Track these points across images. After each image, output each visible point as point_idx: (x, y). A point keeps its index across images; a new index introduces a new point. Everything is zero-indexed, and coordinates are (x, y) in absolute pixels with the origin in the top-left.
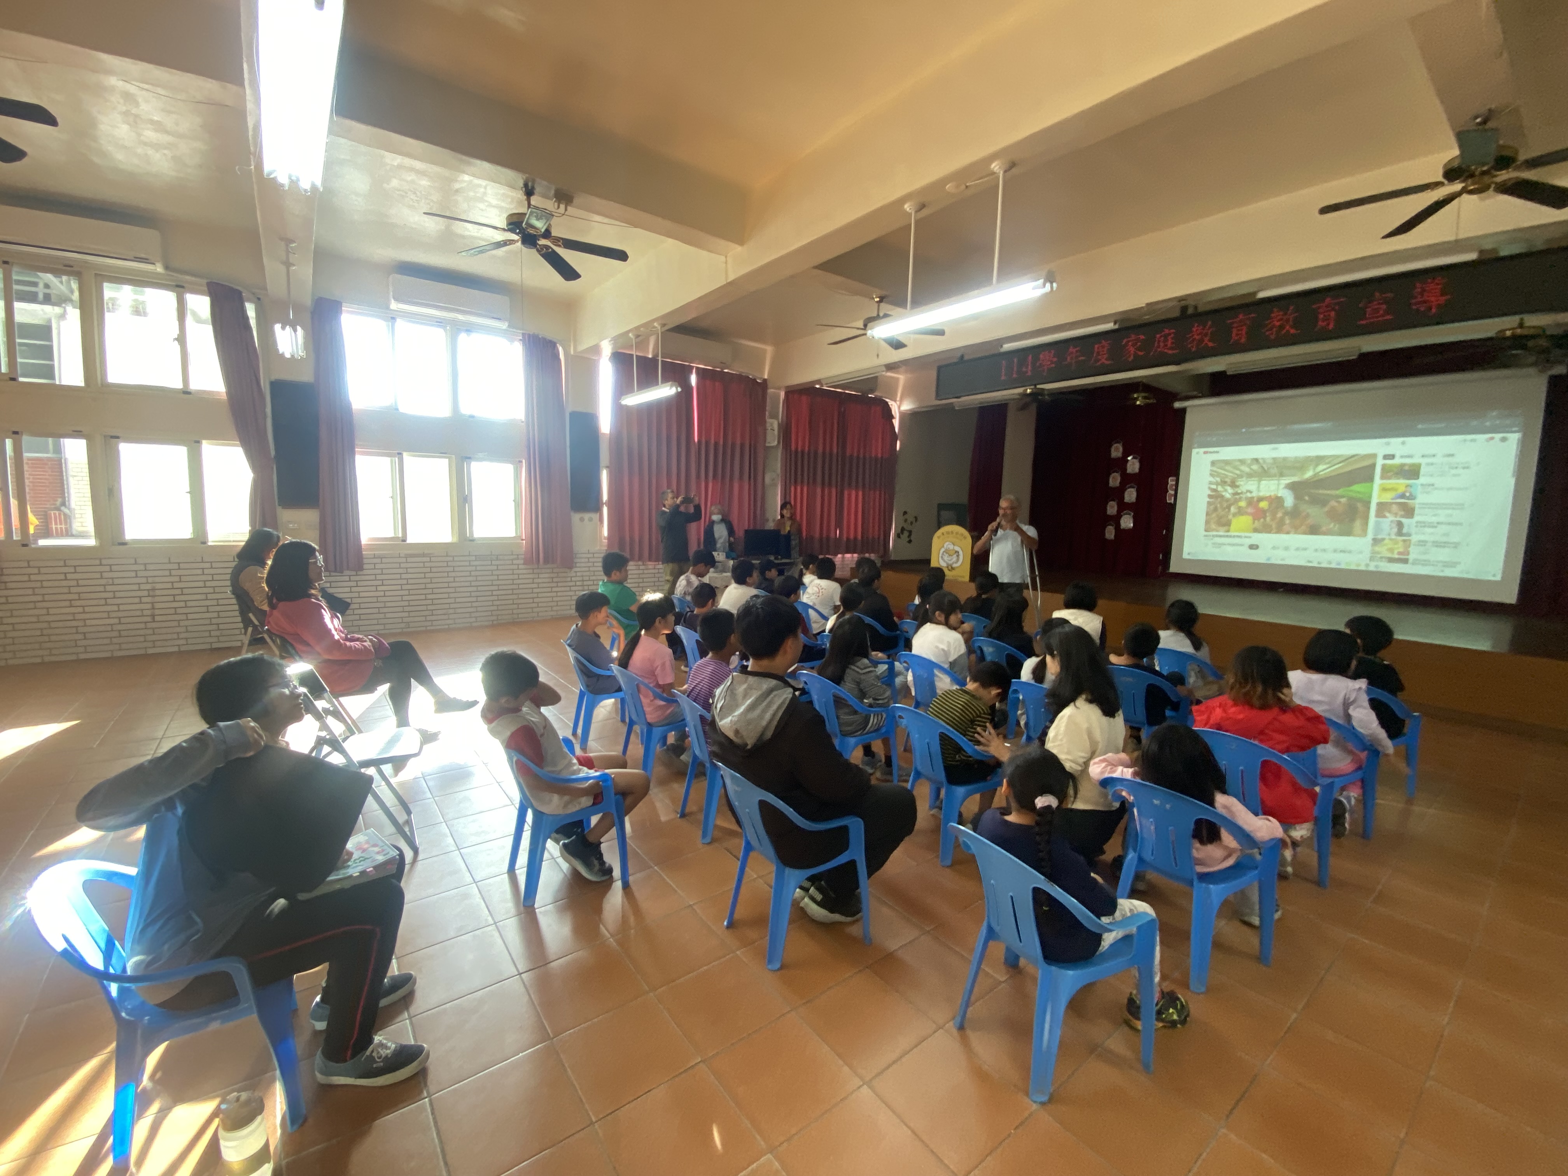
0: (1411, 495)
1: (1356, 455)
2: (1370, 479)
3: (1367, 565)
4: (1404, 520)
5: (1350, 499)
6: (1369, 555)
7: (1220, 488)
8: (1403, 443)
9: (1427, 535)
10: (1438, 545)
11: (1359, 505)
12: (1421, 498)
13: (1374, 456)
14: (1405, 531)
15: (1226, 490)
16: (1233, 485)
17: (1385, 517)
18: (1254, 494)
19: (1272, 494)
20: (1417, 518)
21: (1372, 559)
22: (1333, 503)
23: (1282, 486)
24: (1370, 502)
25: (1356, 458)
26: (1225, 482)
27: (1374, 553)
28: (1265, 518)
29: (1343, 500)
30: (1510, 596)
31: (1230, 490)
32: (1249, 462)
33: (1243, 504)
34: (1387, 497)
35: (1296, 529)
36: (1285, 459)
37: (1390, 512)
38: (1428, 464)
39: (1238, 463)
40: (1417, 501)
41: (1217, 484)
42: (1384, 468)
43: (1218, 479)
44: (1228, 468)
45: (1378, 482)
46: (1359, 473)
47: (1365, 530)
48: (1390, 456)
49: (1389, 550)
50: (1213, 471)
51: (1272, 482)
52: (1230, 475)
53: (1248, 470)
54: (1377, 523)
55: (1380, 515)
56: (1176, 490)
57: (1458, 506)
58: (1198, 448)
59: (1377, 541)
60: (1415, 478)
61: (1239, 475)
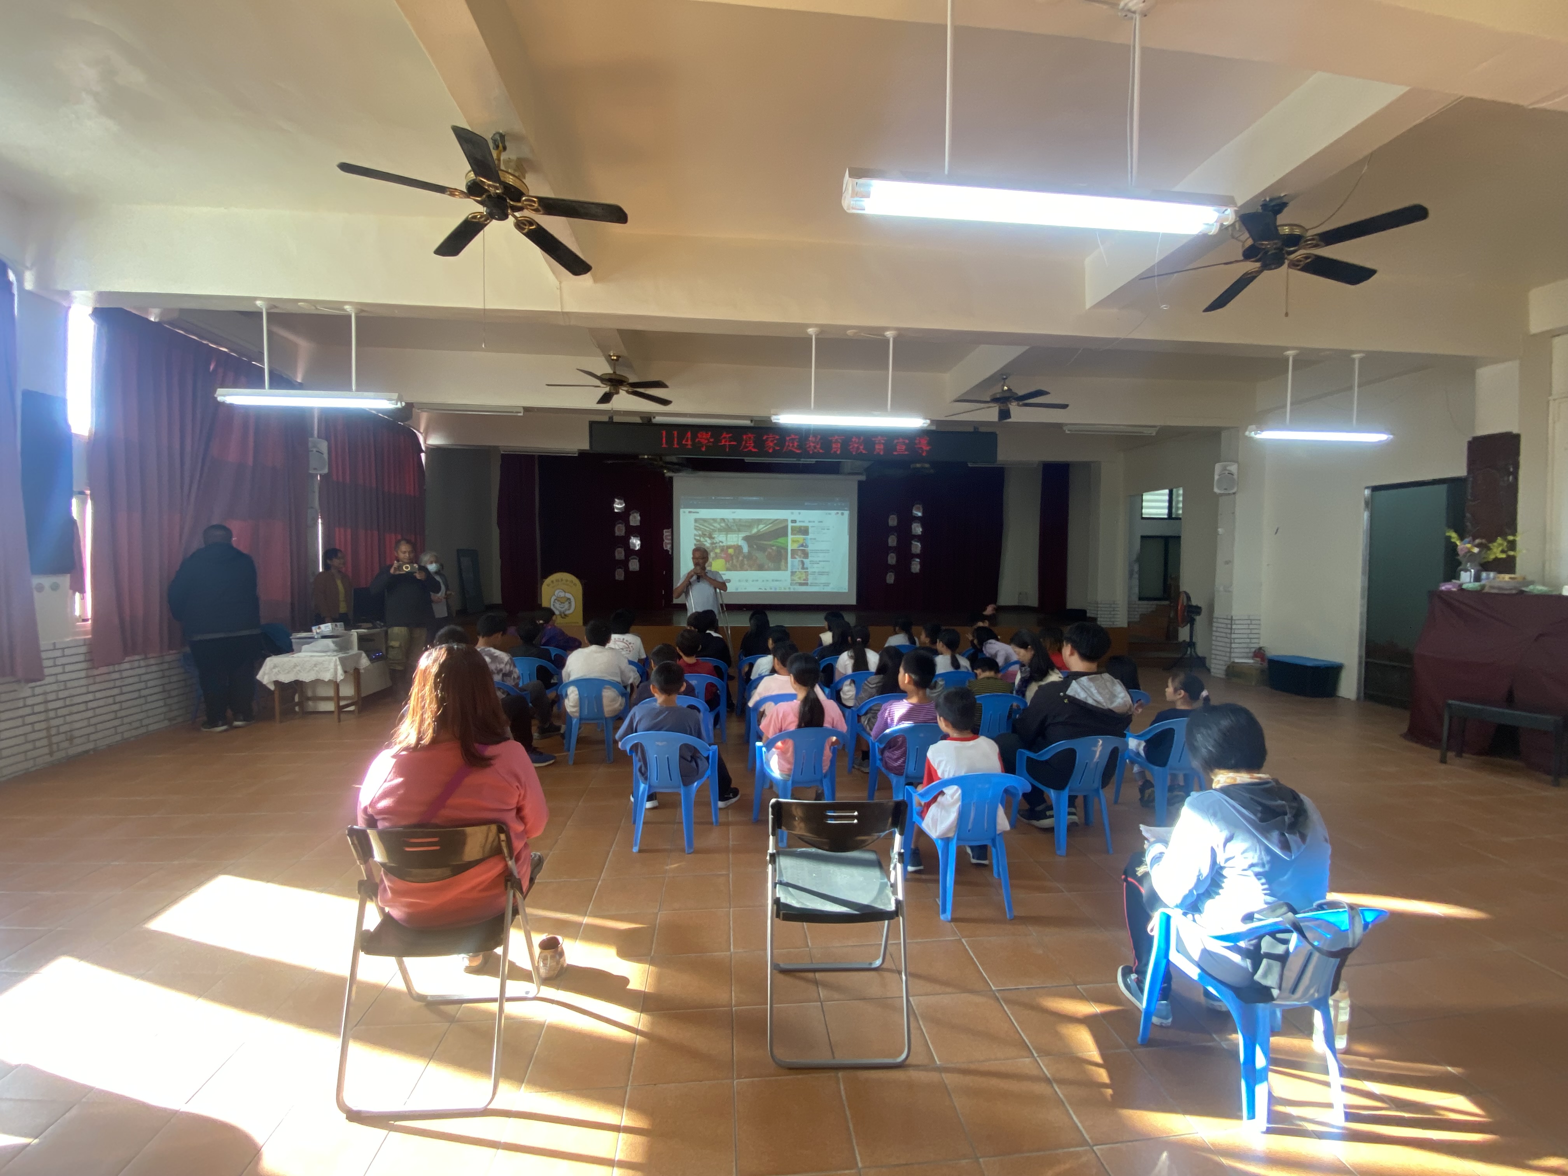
0: (807, 545)
1: (778, 519)
2: (786, 535)
3: (790, 588)
4: (804, 560)
5: (778, 547)
6: (790, 582)
7: (702, 539)
8: (800, 513)
9: (815, 568)
10: (821, 573)
11: (782, 551)
12: (811, 547)
13: (787, 520)
14: (805, 566)
15: (706, 541)
16: (711, 537)
17: (795, 558)
18: (724, 544)
19: (735, 543)
20: (810, 559)
21: (793, 584)
22: (769, 550)
23: (740, 538)
24: (787, 549)
25: (778, 521)
26: (705, 535)
27: (792, 580)
28: (732, 560)
29: (774, 548)
30: (853, 601)
31: (709, 541)
32: (719, 520)
33: (718, 551)
34: (795, 546)
35: (751, 568)
36: (740, 520)
37: (798, 555)
38: (812, 527)
39: (712, 521)
40: (809, 548)
41: (700, 536)
42: (793, 529)
43: (700, 532)
44: (706, 524)
45: (790, 537)
46: (780, 531)
47: (787, 567)
48: (794, 521)
49: (800, 578)
50: (695, 526)
51: (734, 535)
52: (707, 529)
53: (718, 526)
54: (792, 562)
55: (793, 557)
56: (672, 539)
57: (827, 551)
58: (684, 508)
59: (793, 573)
60: (808, 535)
61: (713, 530)
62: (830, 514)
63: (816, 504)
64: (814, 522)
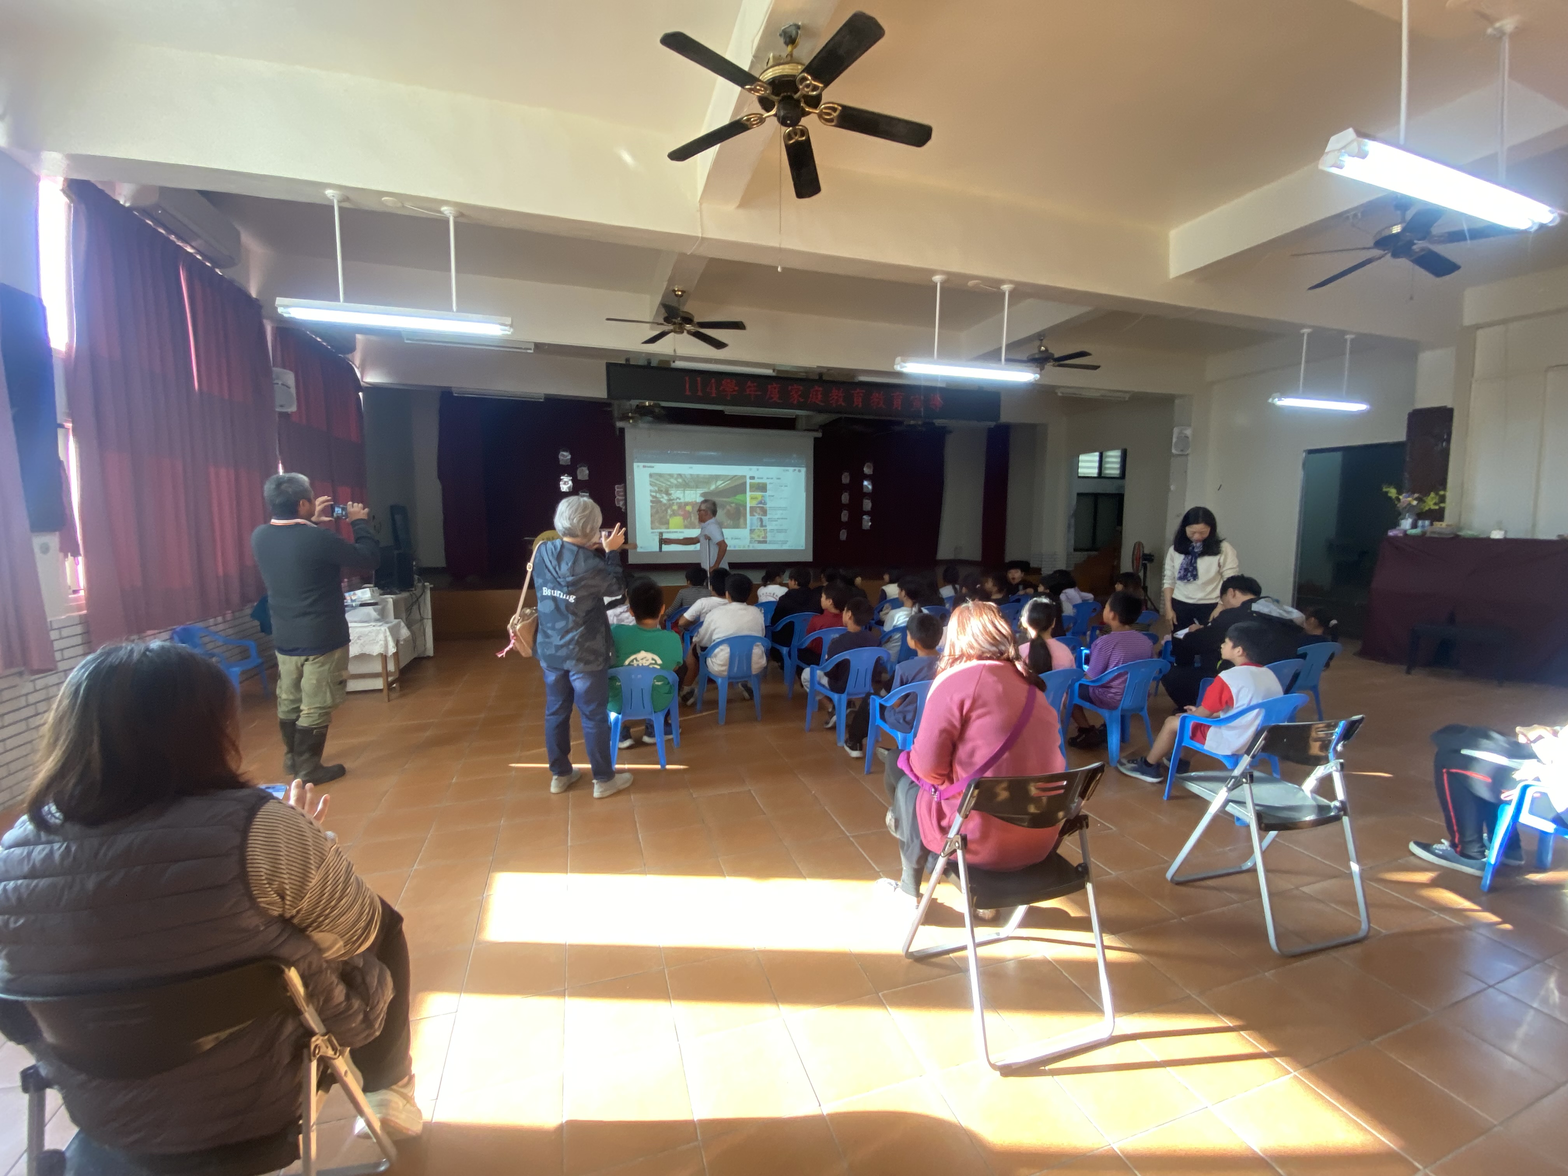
0: (765, 502)
1: (736, 476)
2: (744, 492)
3: (747, 547)
4: (762, 517)
5: (736, 504)
6: (749, 540)
7: (658, 495)
8: (758, 470)
9: (773, 526)
10: (779, 531)
11: (741, 508)
12: (769, 505)
13: (745, 477)
14: (764, 524)
15: (663, 498)
16: (668, 494)
17: (754, 516)
18: (682, 500)
19: (693, 500)
20: (768, 516)
21: (751, 542)
22: (728, 507)
24: (746, 506)
25: (736, 478)
26: (661, 491)
27: (752, 538)
28: (691, 517)
29: (733, 505)
30: (809, 558)
31: (666, 497)
32: (675, 476)
33: (675, 507)
34: (754, 503)
36: (698, 476)
37: (756, 512)
38: (770, 483)
39: (669, 477)
40: (768, 506)
41: (656, 492)
42: (752, 486)
43: (656, 489)
44: (662, 479)
45: (748, 494)
46: (739, 488)
47: (746, 524)
48: (752, 478)
49: (759, 536)
50: (650, 481)
51: (692, 492)
52: (664, 485)
53: (675, 482)
54: (751, 520)
55: (752, 514)
56: (625, 495)
57: (785, 509)
58: (638, 462)
59: (752, 531)
60: (766, 492)
61: (670, 486)
62: (787, 470)
63: (773, 460)
64: (772, 478)
